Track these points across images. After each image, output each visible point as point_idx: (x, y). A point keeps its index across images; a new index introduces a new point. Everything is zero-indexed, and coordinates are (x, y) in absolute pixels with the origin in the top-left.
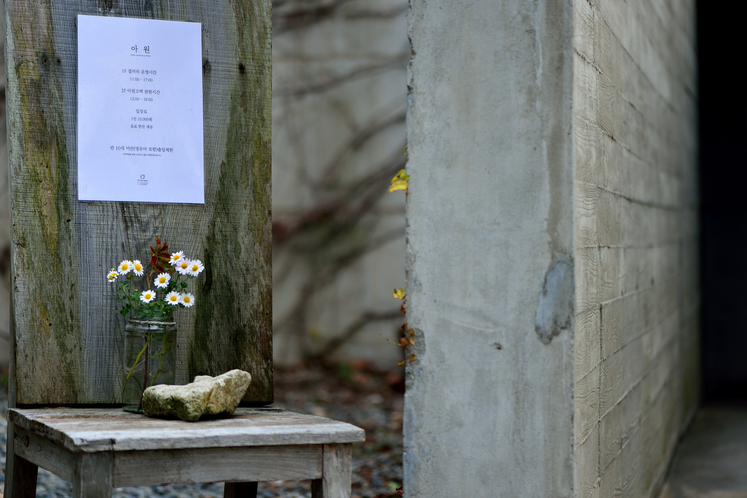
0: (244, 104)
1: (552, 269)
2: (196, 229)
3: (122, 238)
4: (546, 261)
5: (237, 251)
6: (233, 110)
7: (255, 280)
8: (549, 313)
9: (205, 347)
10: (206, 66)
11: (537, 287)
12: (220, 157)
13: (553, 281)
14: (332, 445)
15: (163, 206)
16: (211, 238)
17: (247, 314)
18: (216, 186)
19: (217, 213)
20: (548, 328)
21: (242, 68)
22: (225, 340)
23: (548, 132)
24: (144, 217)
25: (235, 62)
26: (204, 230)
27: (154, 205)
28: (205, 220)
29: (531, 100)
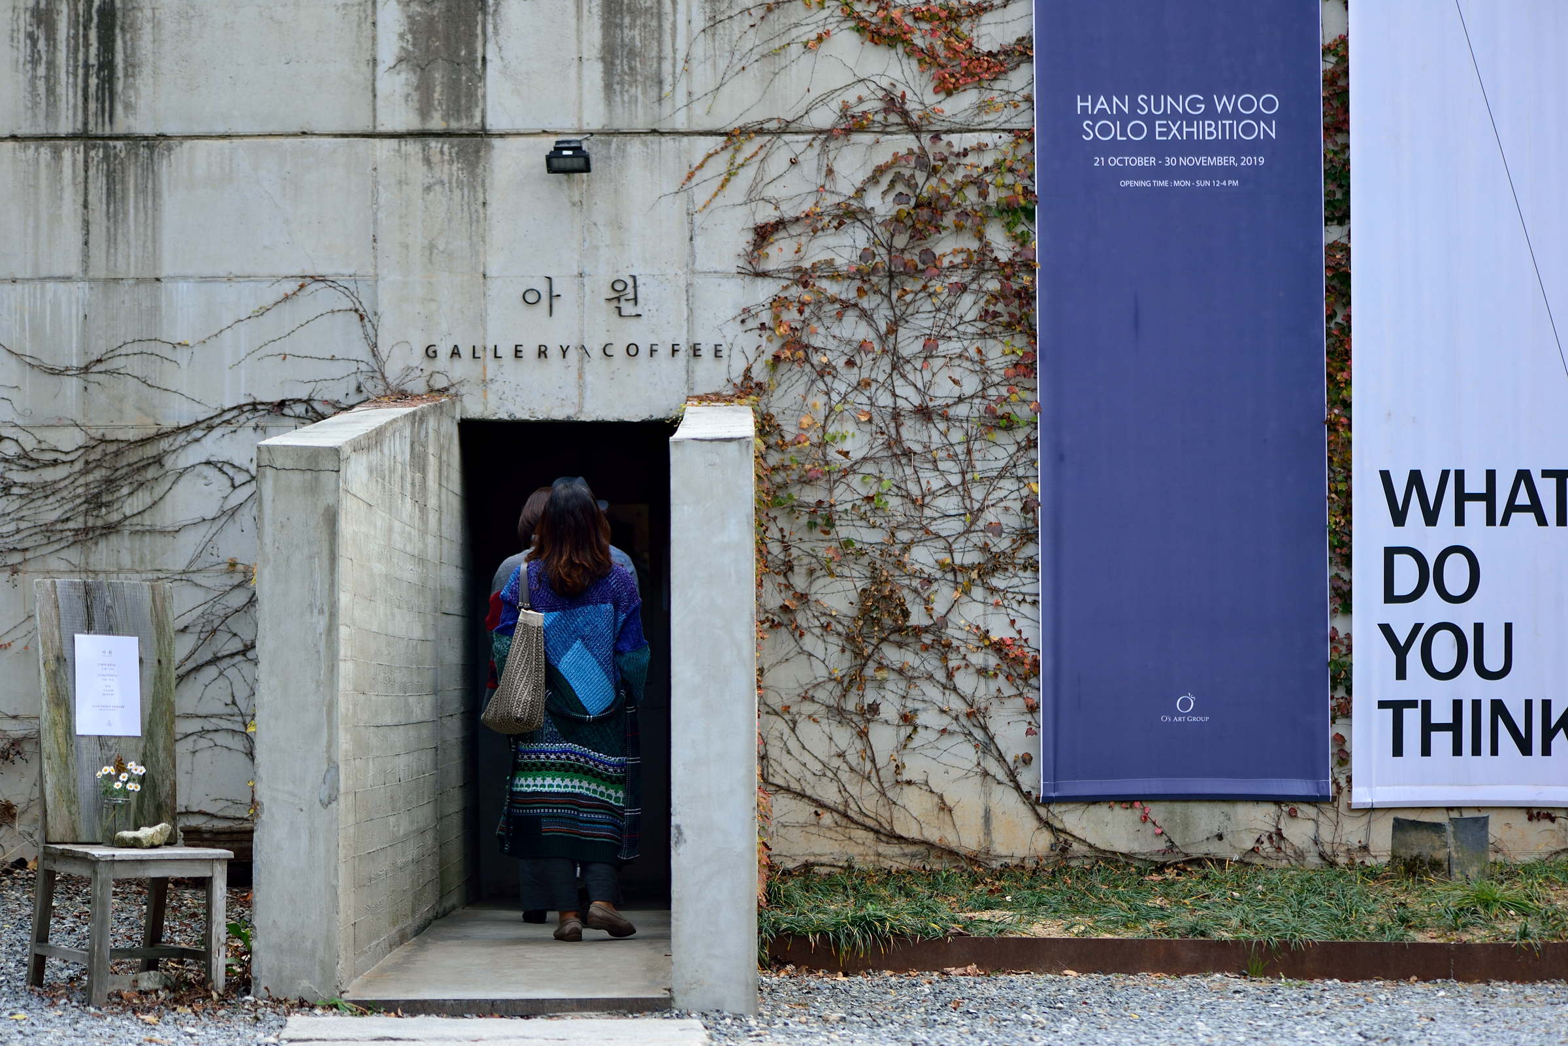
0: (161, 681)
1: (328, 771)
2: (137, 749)
3: (99, 755)
4: (325, 767)
5: (158, 761)
6: (155, 685)
7: (167, 777)
8: (327, 793)
9: (142, 813)
10: (141, 661)
11: (321, 780)
12: (148, 711)
13: (328, 777)
14: (218, 859)
15: (120, 737)
16: (144, 755)
17: (163, 795)
18: (147, 726)
19: (147, 741)
20: (326, 800)
21: (159, 661)
22: (152, 809)
23: (326, 702)
24: (110, 743)
25: (156, 658)
26: (141, 750)
27: (115, 737)
28: (141, 745)
29: (318, 686)
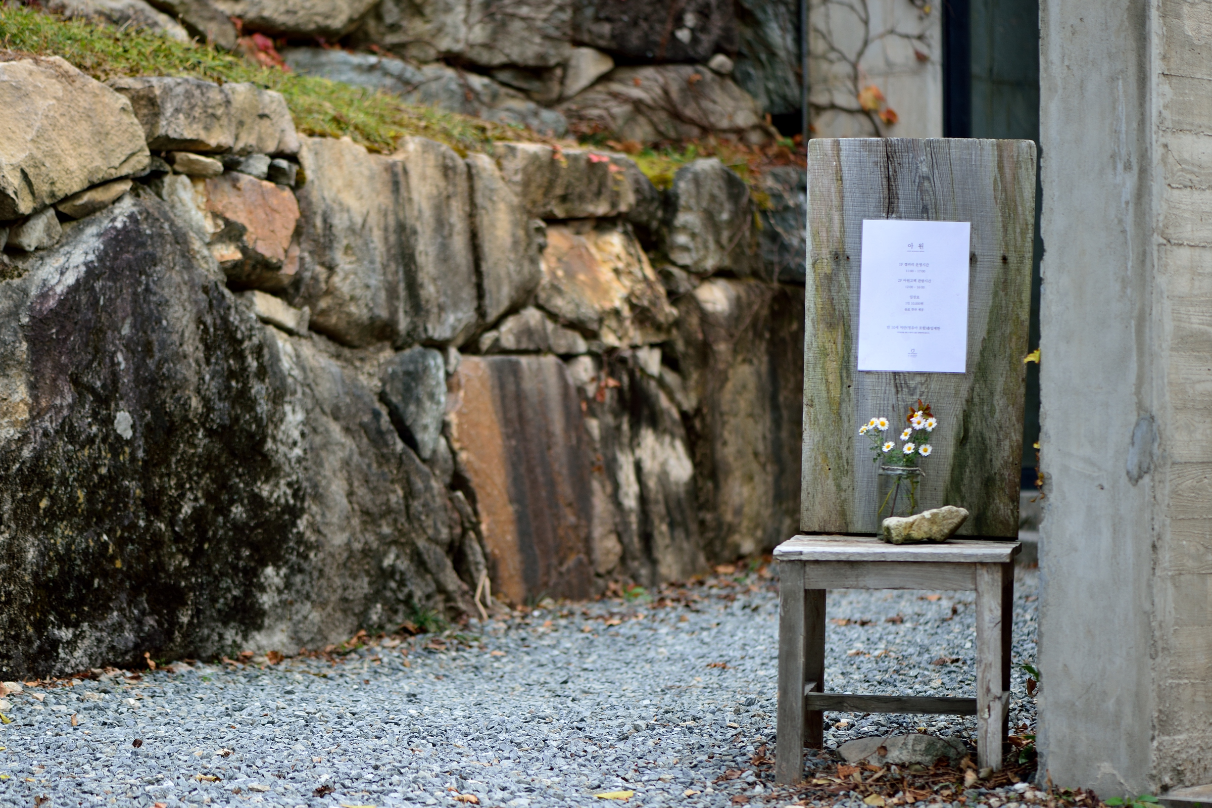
0: (1005, 289)
1: (1137, 424)
2: (956, 394)
3: (893, 401)
4: (1133, 418)
5: (992, 411)
6: (996, 294)
7: (1007, 435)
8: (1136, 461)
9: (959, 490)
10: (973, 258)
11: (1128, 440)
12: (982, 334)
13: (1138, 434)
14: (983, 564)
15: (930, 374)
16: (970, 401)
17: (998, 464)
18: (977, 358)
19: (976, 380)
20: (1135, 473)
21: (1005, 259)
22: (977, 484)
23: (1136, 313)
24: (912, 384)
25: (999, 254)
26: (964, 394)
27: (921, 374)
28: (965, 387)
